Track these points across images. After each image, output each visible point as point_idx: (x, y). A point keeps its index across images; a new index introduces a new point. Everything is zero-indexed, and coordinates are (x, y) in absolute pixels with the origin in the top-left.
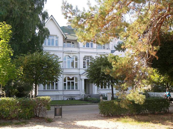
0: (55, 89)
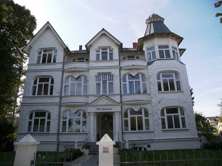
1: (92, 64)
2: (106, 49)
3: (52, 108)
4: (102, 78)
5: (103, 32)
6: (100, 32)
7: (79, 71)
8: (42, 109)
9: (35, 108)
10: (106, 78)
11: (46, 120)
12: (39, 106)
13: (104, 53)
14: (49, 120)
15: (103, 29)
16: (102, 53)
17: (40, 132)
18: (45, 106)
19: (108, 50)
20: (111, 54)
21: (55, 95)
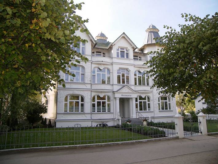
0: (80, 111)
1: (115, 60)
2: (123, 49)
3: (86, 93)
4: (122, 72)
5: (123, 35)
6: (122, 35)
7: (104, 64)
8: (77, 93)
9: (71, 92)
10: (124, 72)
11: (80, 103)
12: (75, 91)
13: (122, 52)
14: (82, 103)
15: (124, 33)
16: (121, 51)
17: (75, 112)
18: (80, 91)
19: (125, 50)
20: (127, 54)
21: (87, 83)
